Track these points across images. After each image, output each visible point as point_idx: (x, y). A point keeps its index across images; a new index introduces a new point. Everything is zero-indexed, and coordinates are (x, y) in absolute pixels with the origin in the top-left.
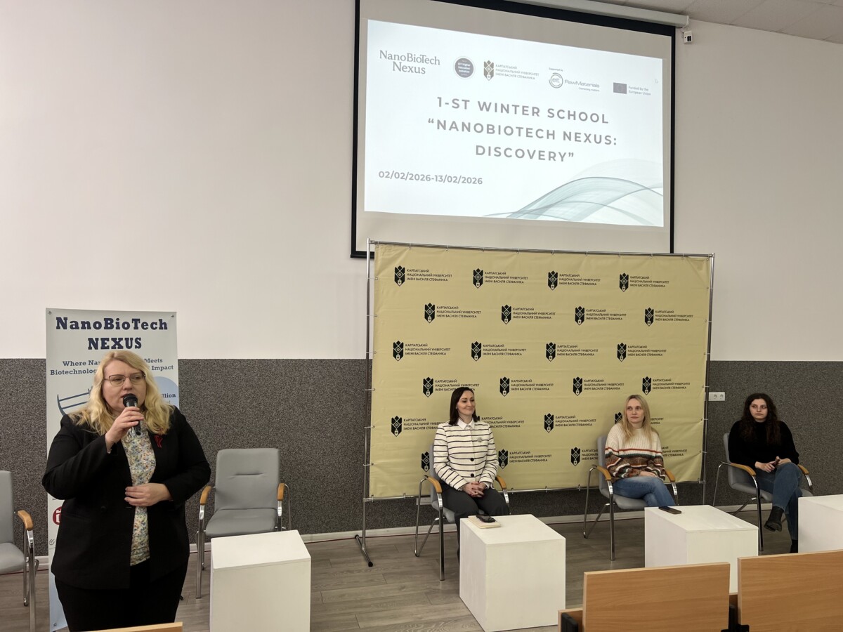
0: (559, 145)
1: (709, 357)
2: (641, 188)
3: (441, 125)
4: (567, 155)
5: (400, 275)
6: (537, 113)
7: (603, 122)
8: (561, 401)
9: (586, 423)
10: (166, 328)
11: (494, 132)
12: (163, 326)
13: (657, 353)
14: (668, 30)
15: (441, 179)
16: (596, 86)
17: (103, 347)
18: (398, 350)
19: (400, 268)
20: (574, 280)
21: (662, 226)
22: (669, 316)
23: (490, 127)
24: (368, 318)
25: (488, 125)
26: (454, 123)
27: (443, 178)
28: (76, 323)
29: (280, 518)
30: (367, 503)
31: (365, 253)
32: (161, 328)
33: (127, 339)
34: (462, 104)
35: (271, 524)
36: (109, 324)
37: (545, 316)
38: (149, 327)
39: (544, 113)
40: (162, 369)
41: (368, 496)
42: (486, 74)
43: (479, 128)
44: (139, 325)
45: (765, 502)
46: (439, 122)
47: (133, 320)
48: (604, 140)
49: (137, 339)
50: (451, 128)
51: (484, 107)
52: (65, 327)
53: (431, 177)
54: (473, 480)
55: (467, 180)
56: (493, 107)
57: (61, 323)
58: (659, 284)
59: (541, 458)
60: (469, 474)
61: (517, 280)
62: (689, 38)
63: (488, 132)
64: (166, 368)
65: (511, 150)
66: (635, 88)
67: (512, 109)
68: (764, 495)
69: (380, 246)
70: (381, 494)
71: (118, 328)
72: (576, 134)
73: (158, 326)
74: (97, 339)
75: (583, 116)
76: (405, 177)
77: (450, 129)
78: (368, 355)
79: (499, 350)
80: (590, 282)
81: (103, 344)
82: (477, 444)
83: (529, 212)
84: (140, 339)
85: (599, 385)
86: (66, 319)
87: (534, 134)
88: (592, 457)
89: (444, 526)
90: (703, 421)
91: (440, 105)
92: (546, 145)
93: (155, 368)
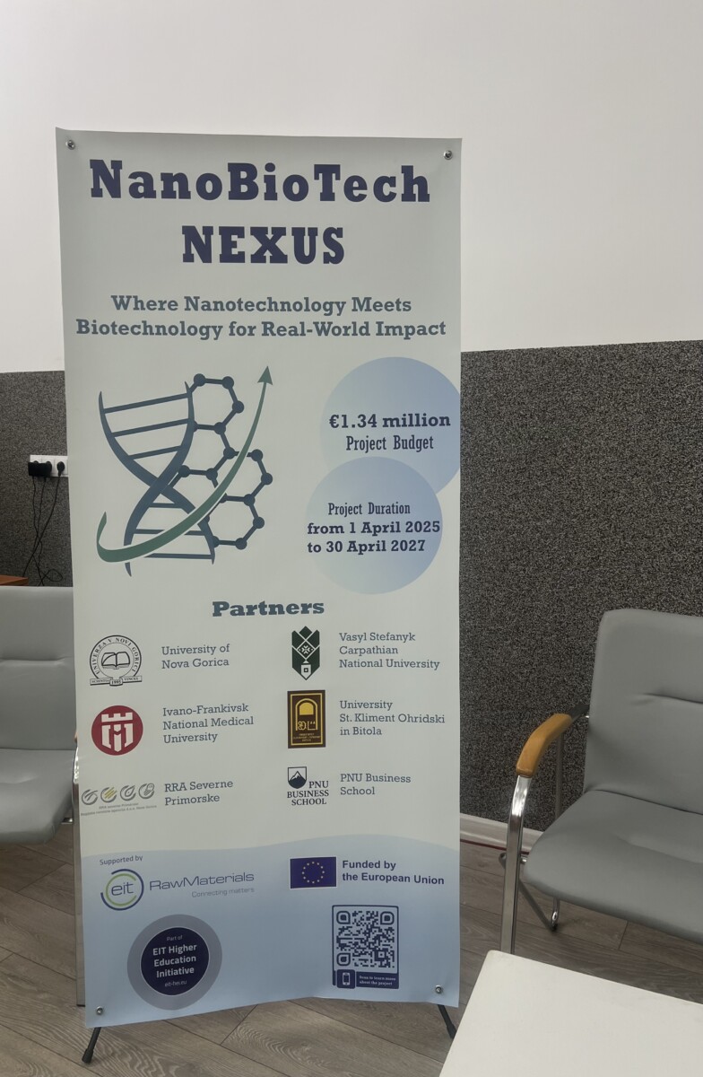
10: (424, 197)
12: (416, 189)
17: (227, 257)
28: (148, 179)
33: (298, 233)
36: (243, 181)
38: (370, 192)
40: (408, 332)
44: (338, 187)
47: (318, 168)
49: (329, 231)
52: (115, 192)
57: (106, 178)
64: (422, 331)
71: (271, 195)
73: (399, 189)
74: (208, 231)
81: (228, 245)
84: (339, 232)
86: (117, 165)
93: (392, 330)
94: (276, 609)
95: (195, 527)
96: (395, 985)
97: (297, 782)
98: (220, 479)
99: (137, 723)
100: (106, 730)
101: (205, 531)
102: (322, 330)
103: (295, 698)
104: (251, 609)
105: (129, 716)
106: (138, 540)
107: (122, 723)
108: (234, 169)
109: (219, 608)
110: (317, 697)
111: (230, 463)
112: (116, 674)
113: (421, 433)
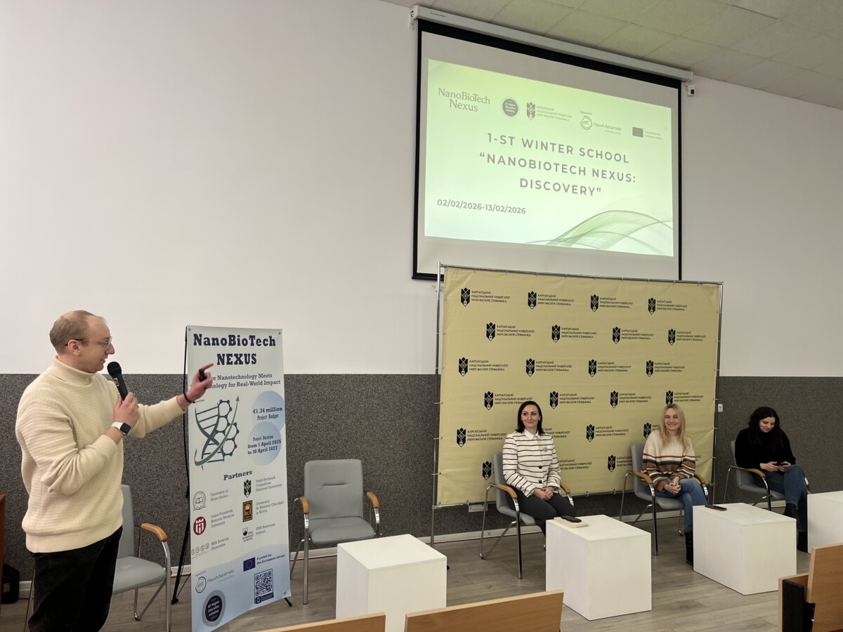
0: (588, 181)
1: (718, 373)
2: (655, 221)
3: (491, 158)
4: (596, 190)
5: (465, 296)
6: (571, 151)
7: (625, 161)
8: (601, 414)
9: (621, 433)
10: (274, 345)
11: (535, 167)
12: (273, 343)
13: (678, 369)
14: (675, 83)
15: (491, 208)
16: (619, 129)
17: (228, 363)
18: (463, 366)
19: (466, 289)
20: (612, 303)
21: (672, 255)
22: (688, 336)
23: (532, 162)
24: (438, 335)
25: (530, 161)
26: (502, 157)
27: (492, 207)
28: (208, 339)
29: (378, 526)
30: (436, 511)
31: (436, 275)
32: (271, 345)
33: (246, 355)
34: (508, 140)
35: (372, 532)
36: (232, 340)
37: (588, 335)
38: (262, 343)
39: (576, 152)
40: (271, 383)
41: (436, 504)
42: (528, 114)
43: (522, 163)
44: (255, 342)
45: (775, 500)
46: (489, 156)
47: (250, 337)
48: (625, 178)
49: (253, 355)
50: (499, 161)
51: (527, 144)
52: (200, 344)
53: (482, 206)
54: (540, 486)
55: (513, 210)
56: (534, 143)
57: (198, 339)
58: (680, 308)
59: (584, 466)
60: (537, 480)
61: (565, 302)
62: (693, 92)
63: (530, 167)
64: (275, 383)
65: (549, 183)
66: (650, 133)
67: (550, 147)
68: (773, 494)
69: (449, 269)
70: (448, 502)
71: (239, 344)
72: (603, 171)
73: (269, 342)
74: (224, 355)
75: (608, 156)
76: (460, 205)
77: (498, 163)
78: (437, 370)
79: (550, 366)
80: (625, 305)
81: (229, 359)
82: (544, 453)
83: (565, 241)
84: (255, 355)
85: (632, 398)
86: (201, 335)
87: (568, 170)
88: (625, 463)
89: (521, 528)
90: (713, 430)
91: (490, 141)
92: (579, 180)
93: (267, 383)
94: (240, 475)
95: (219, 451)
96: (273, 597)
97: (245, 534)
98: (226, 433)
99: (205, 522)
100: (197, 526)
101: (222, 451)
102: (251, 384)
103: (245, 504)
104: (234, 476)
105: (203, 520)
106: (205, 457)
107: (201, 523)
108: (230, 336)
109: (225, 477)
110: (250, 503)
111: (229, 427)
112: (199, 505)
113: (275, 413)
